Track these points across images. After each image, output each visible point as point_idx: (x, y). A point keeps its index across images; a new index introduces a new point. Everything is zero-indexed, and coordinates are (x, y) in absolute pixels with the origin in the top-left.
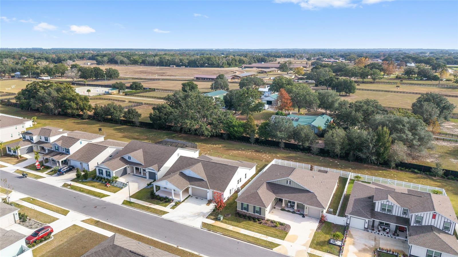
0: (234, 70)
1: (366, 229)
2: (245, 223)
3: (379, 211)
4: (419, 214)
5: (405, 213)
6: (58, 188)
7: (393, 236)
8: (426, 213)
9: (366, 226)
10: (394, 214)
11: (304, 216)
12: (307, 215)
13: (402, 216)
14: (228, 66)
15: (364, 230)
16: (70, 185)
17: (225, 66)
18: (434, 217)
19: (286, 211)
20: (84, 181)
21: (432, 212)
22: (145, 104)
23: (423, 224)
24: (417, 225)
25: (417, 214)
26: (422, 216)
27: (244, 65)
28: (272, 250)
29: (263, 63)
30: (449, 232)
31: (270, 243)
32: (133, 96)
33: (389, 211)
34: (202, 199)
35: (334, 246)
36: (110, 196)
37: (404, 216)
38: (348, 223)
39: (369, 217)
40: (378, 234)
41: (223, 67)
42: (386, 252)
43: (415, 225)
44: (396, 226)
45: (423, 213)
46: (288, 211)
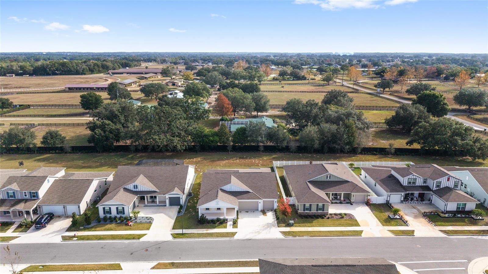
0: (103, 77)
1: (402, 202)
2: (315, 222)
3: (406, 185)
4: (439, 180)
5: (425, 182)
6: (59, 244)
7: (421, 202)
8: (443, 178)
9: (402, 199)
10: (417, 185)
11: (352, 204)
12: (353, 202)
13: (422, 185)
14: (90, 72)
15: (401, 203)
16: (75, 236)
17: (86, 73)
18: (448, 180)
19: (334, 203)
20: (87, 226)
21: (447, 177)
22: (39, 125)
23: (441, 187)
24: (438, 189)
25: (437, 180)
26: (441, 181)
27: (110, 71)
28: (361, 236)
29: (128, 68)
30: (458, 189)
31: (355, 232)
32: (6, 116)
33: (414, 183)
34: (254, 212)
35: (396, 220)
36: (147, 234)
37: (424, 185)
38: (388, 200)
39: (404, 191)
40: (411, 203)
41: (85, 74)
42: (429, 214)
43: (436, 189)
44: (419, 193)
45: (441, 179)
46: (336, 203)
